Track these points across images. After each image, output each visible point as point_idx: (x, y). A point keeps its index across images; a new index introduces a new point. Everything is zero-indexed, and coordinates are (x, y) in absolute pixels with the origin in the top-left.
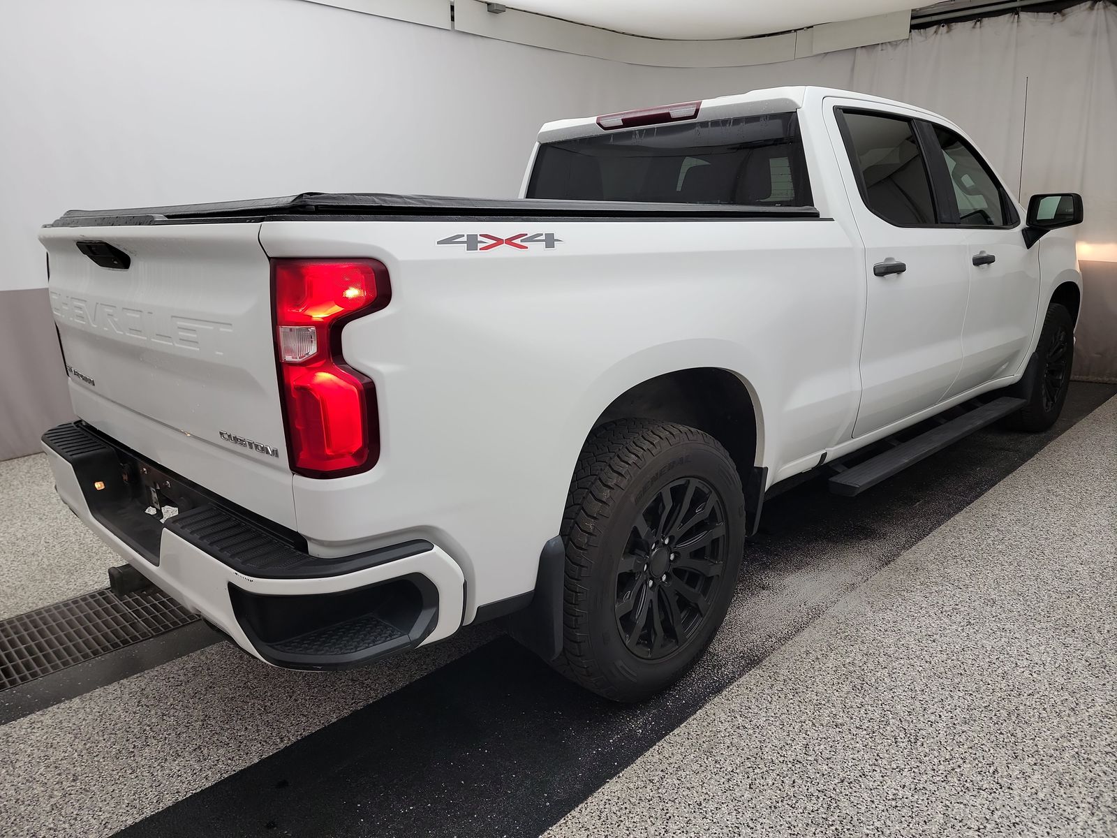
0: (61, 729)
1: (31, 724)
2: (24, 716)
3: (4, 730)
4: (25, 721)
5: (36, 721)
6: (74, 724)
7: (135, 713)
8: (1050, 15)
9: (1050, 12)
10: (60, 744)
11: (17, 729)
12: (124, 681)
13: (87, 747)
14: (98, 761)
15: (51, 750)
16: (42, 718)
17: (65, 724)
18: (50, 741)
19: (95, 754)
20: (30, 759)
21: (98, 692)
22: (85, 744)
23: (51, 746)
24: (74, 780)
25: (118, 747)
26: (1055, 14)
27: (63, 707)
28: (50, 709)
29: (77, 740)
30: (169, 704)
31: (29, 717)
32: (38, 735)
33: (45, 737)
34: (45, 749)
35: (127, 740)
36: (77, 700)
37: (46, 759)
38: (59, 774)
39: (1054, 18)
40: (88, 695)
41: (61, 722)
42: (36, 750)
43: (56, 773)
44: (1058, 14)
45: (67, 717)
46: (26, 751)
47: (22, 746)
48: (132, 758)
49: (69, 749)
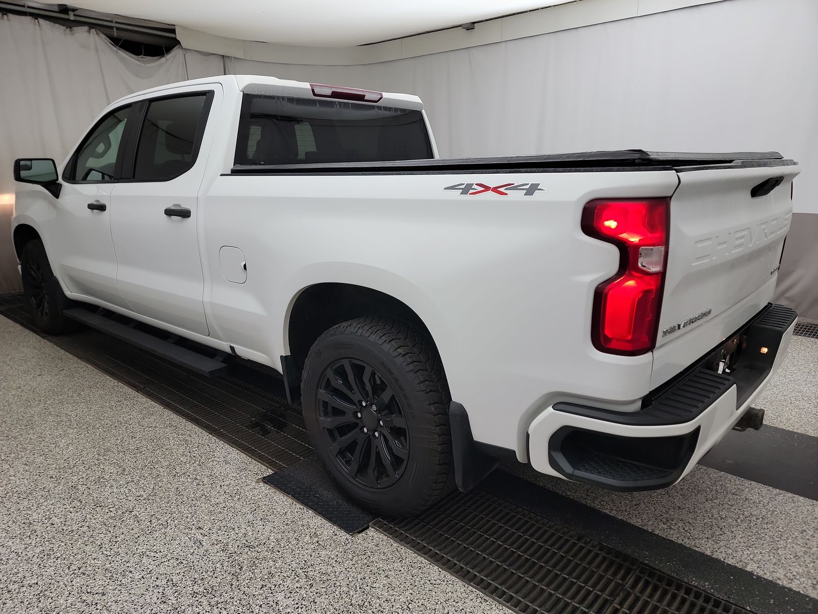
0: (779, 560)
1: (792, 580)
2: (790, 590)
3: (812, 592)
4: (794, 586)
5: (787, 579)
6: (769, 556)
7: (732, 532)
8: (63, 28)
9: (64, 26)
10: (790, 553)
11: (804, 585)
12: (708, 553)
13: (779, 539)
14: (783, 528)
15: (799, 554)
16: (782, 577)
17: (774, 560)
18: (794, 560)
19: (780, 533)
20: (815, 560)
21: (730, 561)
22: (778, 541)
23: (796, 556)
24: (805, 531)
25: (765, 526)
26: (67, 28)
27: (762, 572)
28: (770, 579)
29: (779, 547)
30: (710, 520)
31: (788, 586)
32: (796, 570)
33: (794, 564)
34: (801, 557)
35: (756, 524)
36: (749, 569)
37: (807, 552)
38: (808, 539)
39: (65, 30)
40: (739, 565)
41: (775, 564)
42: (807, 562)
43: (809, 541)
44: (69, 29)
45: (768, 563)
46: (813, 567)
47: (812, 571)
48: (766, 516)
49: (789, 546)
